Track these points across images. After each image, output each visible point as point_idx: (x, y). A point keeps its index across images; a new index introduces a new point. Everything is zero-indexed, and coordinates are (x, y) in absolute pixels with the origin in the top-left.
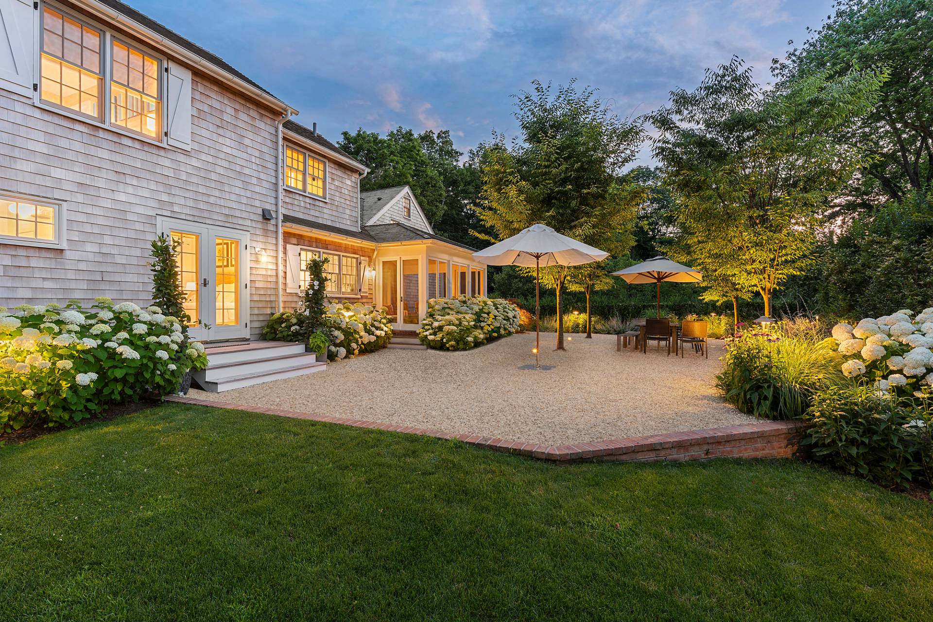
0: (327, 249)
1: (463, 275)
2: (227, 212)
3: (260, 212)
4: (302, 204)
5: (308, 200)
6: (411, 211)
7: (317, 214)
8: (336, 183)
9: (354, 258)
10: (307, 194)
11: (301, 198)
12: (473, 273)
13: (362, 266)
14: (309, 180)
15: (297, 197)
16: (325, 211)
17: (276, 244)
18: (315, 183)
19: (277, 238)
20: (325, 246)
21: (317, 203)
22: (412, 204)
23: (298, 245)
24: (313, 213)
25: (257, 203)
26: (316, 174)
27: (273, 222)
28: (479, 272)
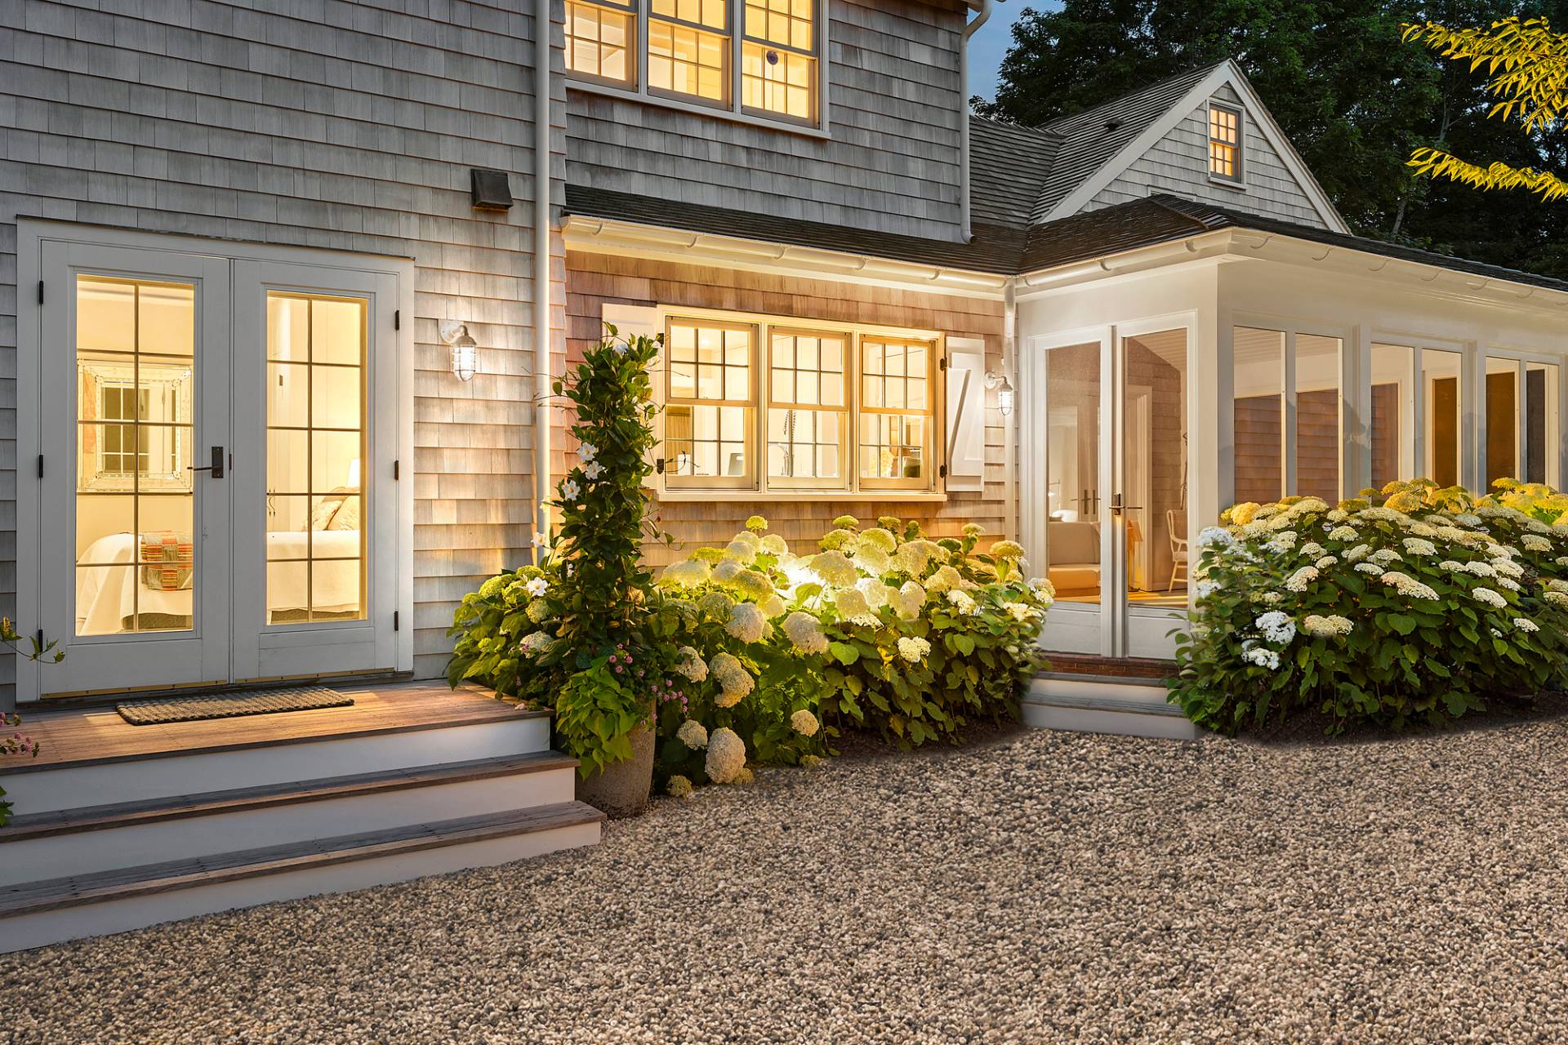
0: (789, 312)
1: (1445, 390)
2: (314, 190)
3: (460, 181)
4: (716, 153)
5: (740, 138)
6: (1246, 154)
7: (781, 186)
8: (867, 62)
9: (917, 342)
10: (736, 116)
11: (711, 132)
12: (1499, 386)
13: (955, 374)
14: (751, 60)
15: (695, 129)
16: (818, 172)
17: (533, 305)
18: (776, 71)
19: (534, 280)
20: (783, 302)
21: (781, 145)
22: (1247, 128)
23: (653, 303)
24: (760, 182)
25: (449, 151)
26: (778, 35)
27: (517, 216)
28: (1536, 380)
